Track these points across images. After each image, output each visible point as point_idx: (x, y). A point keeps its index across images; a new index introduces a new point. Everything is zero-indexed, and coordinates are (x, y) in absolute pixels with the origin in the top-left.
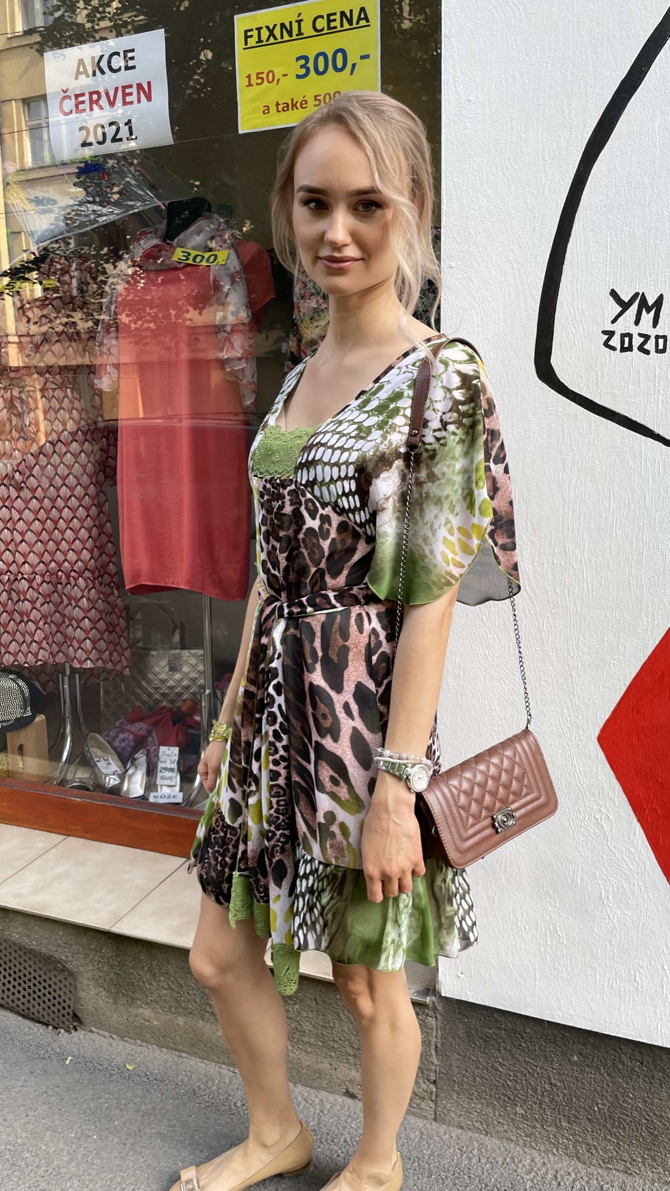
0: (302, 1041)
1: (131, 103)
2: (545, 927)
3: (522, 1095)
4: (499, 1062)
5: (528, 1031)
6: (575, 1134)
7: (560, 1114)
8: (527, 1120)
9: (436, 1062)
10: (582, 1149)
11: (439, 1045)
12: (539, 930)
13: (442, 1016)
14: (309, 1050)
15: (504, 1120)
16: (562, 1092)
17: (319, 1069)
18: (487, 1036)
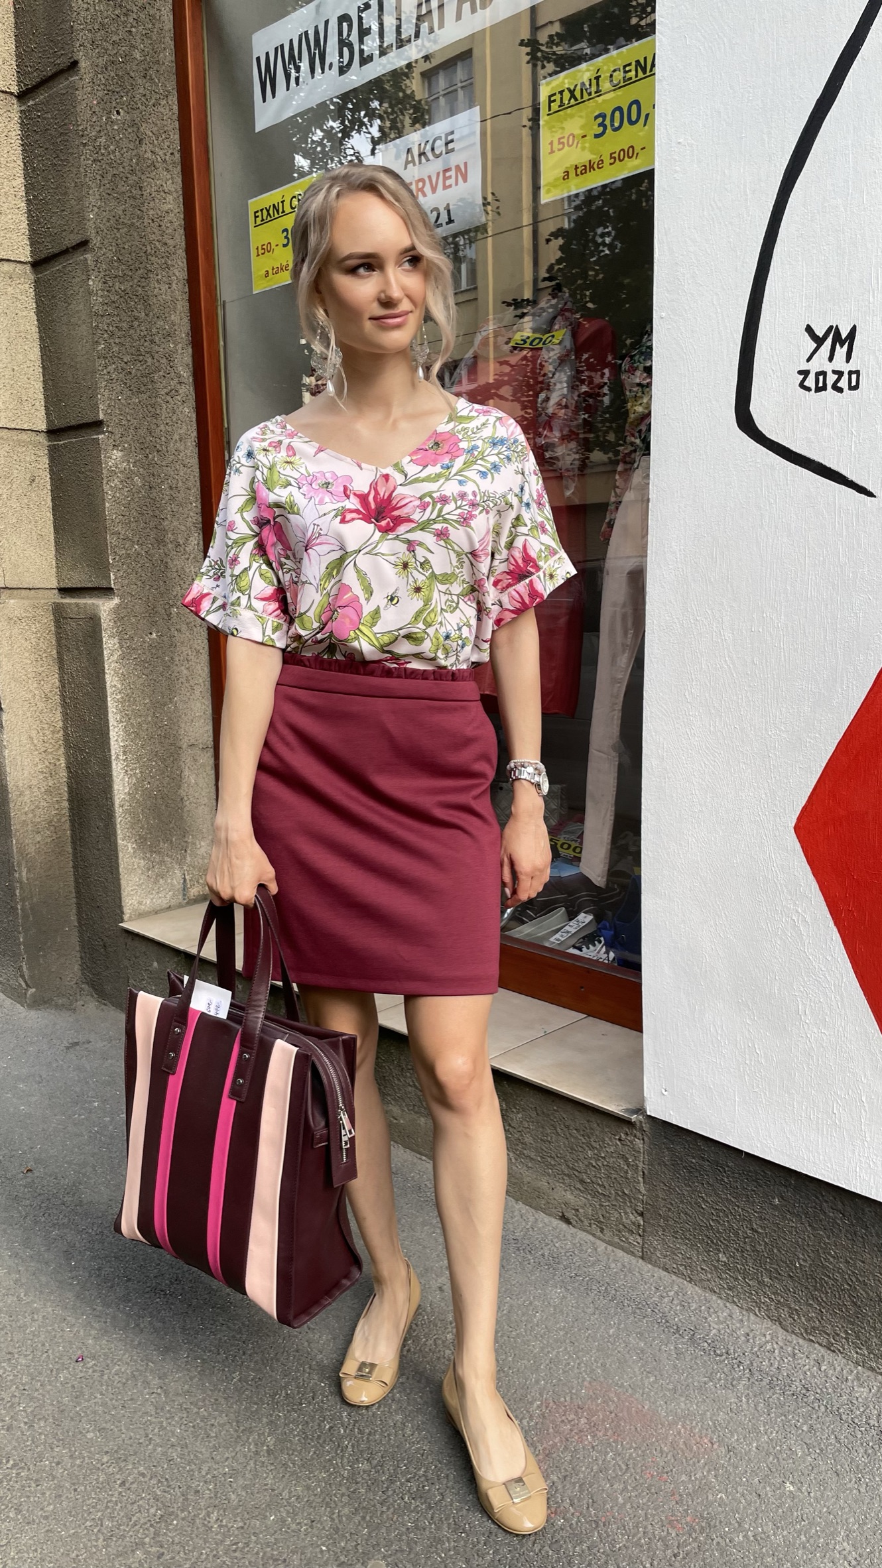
0: (524, 1154)
1: (450, 186)
2: (744, 1043)
3: (725, 1239)
4: (702, 1197)
5: (731, 1164)
6: (778, 1294)
7: (761, 1267)
8: (729, 1270)
9: (644, 1192)
10: (784, 1313)
11: (646, 1172)
12: (738, 1045)
13: (649, 1138)
14: (530, 1165)
15: (708, 1267)
16: (763, 1241)
17: (539, 1188)
18: (691, 1166)
